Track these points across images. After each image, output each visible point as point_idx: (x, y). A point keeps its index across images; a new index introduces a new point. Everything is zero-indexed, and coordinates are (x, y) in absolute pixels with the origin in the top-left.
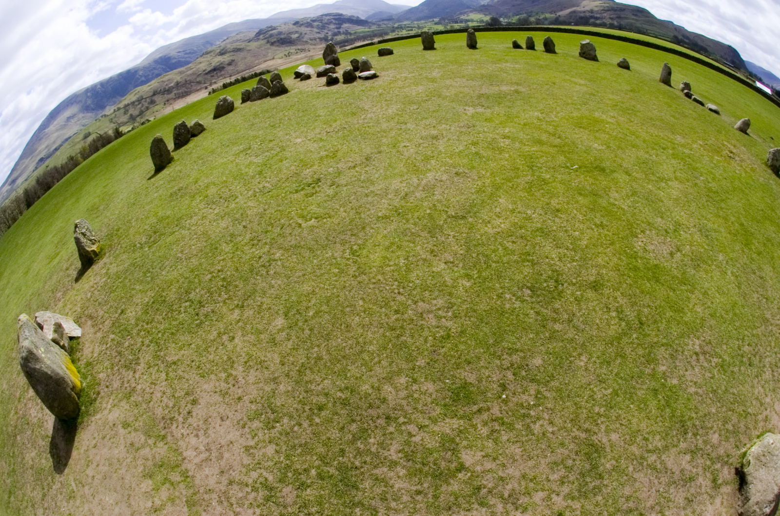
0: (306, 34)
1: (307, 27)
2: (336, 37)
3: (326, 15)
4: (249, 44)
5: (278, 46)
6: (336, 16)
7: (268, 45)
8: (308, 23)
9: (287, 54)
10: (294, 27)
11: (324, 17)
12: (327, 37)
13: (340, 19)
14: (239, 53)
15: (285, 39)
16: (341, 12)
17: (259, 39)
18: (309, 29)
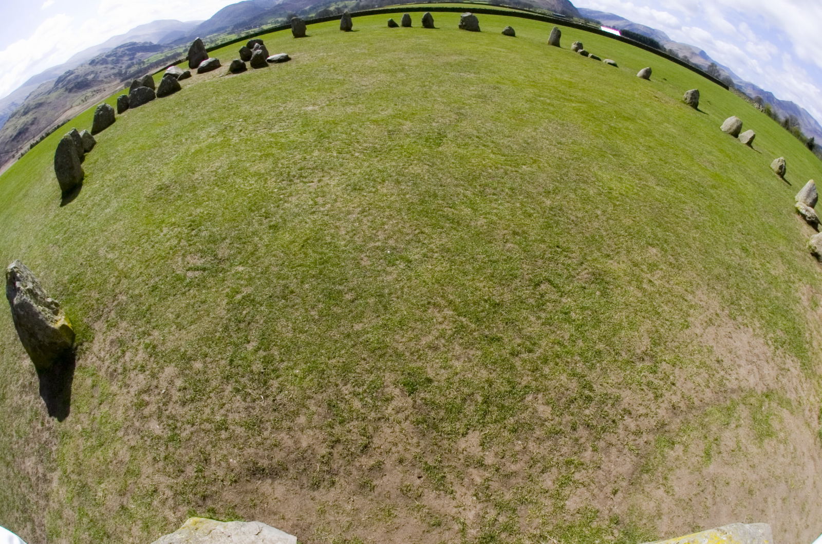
0: (101, 72)
1: (102, 64)
2: (129, 70)
3: (120, 47)
4: (49, 96)
5: (76, 92)
6: (130, 45)
7: (67, 93)
8: (103, 59)
9: (83, 99)
10: (90, 67)
11: (118, 49)
12: (121, 71)
13: (133, 49)
14: (40, 108)
15: (82, 82)
16: (134, 40)
17: (57, 88)
18: (104, 66)
